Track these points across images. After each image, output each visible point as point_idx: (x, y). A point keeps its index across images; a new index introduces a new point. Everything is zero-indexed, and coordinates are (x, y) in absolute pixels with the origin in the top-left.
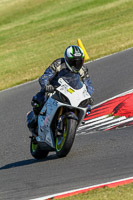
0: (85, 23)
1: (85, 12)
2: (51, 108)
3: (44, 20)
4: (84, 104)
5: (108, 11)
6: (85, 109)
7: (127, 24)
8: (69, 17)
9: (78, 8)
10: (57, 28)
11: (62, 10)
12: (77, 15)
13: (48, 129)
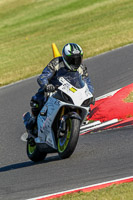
0: (59, 28)
1: (59, 17)
2: (52, 107)
3: (18, 24)
4: (87, 103)
5: (82, 16)
6: (87, 109)
7: (101, 29)
8: (43, 22)
9: (53, 13)
10: (32, 32)
11: (36, 15)
12: (51, 19)
13: (50, 129)
